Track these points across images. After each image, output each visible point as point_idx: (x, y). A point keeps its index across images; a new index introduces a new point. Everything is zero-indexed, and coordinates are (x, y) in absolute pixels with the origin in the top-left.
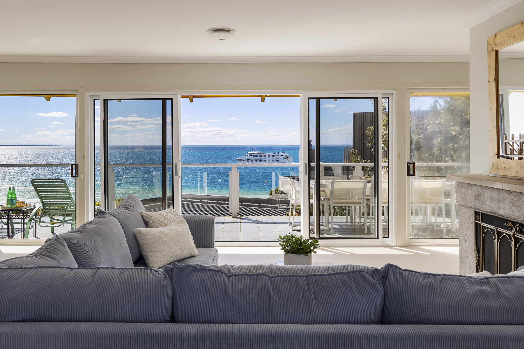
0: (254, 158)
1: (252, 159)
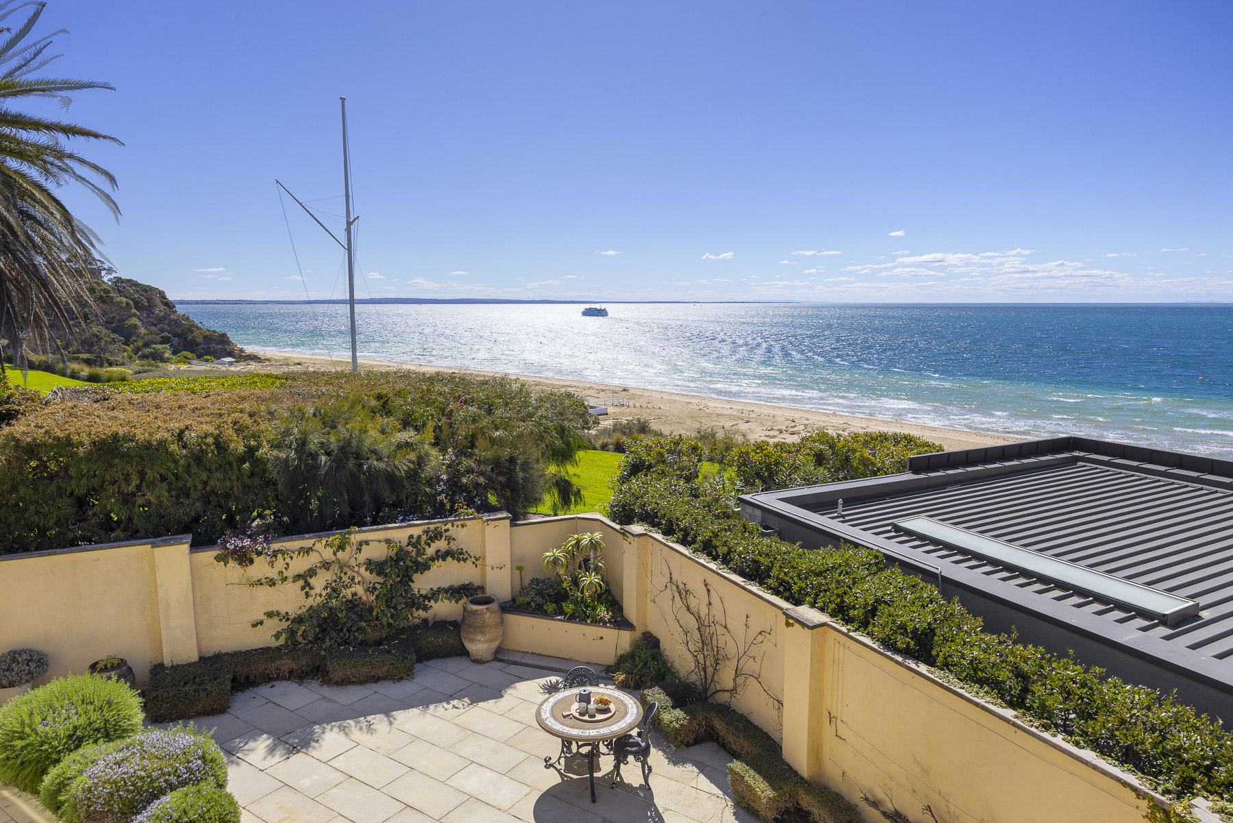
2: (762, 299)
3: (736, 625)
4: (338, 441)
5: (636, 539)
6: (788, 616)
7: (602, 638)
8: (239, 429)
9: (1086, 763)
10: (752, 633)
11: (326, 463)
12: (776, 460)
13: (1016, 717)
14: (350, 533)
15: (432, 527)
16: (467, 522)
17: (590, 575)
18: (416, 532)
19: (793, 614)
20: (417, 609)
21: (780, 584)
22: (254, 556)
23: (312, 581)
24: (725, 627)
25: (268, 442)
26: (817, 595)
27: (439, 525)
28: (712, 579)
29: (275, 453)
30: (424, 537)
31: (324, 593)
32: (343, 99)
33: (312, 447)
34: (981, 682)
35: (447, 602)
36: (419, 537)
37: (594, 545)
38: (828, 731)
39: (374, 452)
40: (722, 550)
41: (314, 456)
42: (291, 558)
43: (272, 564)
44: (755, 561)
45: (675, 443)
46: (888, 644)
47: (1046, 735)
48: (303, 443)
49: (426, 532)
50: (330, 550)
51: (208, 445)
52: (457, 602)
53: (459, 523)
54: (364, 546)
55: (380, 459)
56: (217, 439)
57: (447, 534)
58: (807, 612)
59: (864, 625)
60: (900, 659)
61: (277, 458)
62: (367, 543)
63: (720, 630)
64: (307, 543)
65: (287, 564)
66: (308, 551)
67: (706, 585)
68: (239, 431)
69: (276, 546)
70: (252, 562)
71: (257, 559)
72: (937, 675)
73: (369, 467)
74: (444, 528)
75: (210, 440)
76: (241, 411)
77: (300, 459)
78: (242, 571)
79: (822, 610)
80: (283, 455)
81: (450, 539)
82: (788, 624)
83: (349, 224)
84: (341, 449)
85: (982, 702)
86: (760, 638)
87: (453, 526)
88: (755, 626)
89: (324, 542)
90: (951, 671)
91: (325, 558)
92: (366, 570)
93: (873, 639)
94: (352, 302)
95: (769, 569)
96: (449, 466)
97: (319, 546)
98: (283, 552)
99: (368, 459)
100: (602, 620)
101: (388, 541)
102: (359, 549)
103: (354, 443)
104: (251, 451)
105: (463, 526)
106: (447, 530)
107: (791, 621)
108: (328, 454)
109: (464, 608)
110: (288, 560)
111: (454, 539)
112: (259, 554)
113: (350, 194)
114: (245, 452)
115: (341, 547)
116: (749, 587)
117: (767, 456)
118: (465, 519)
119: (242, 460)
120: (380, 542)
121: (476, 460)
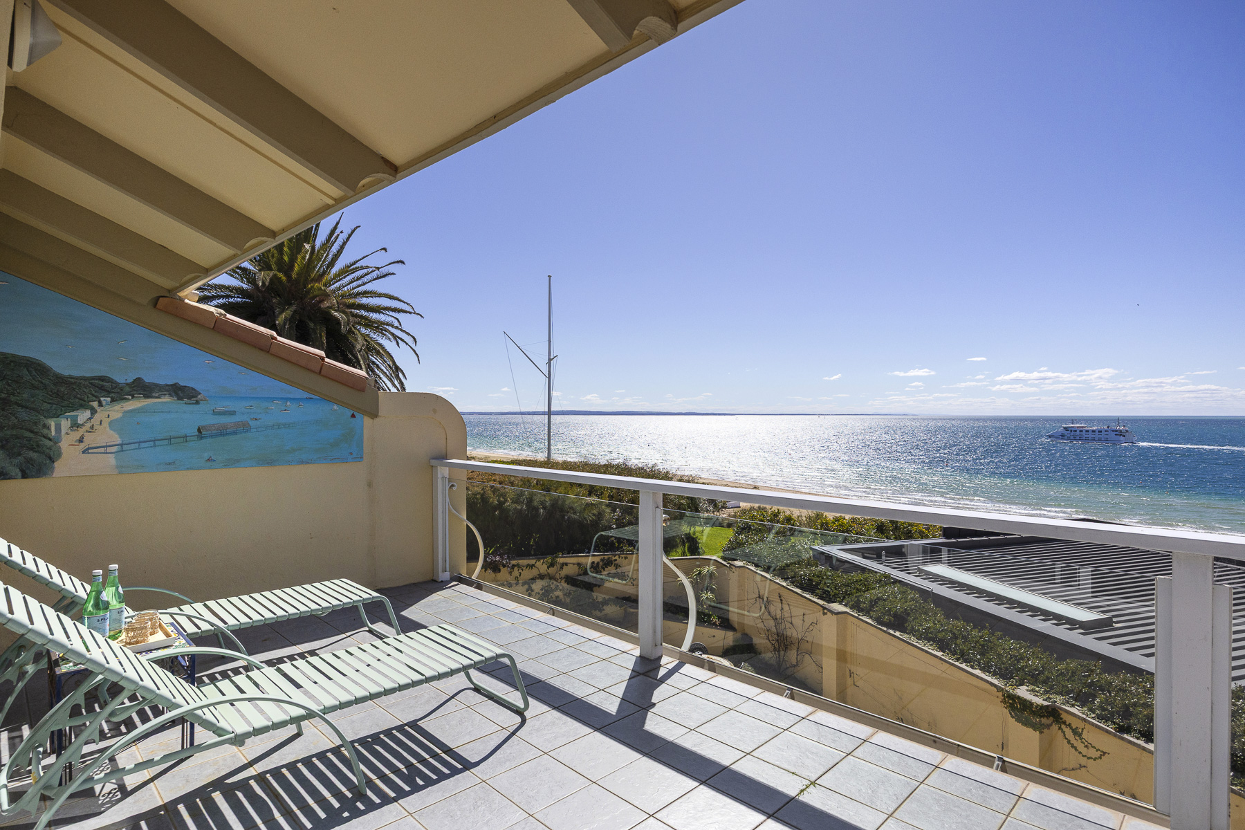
0: (1072, 434)
1: (1069, 435)
2: (880, 412)
3: (797, 621)
4: (550, 500)
5: (737, 569)
6: (824, 608)
7: (714, 636)
8: (494, 490)
9: (978, 677)
10: (807, 624)
11: (543, 514)
12: (847, 528)
13: (943, 655)
14: (557, 557)
15: (606, 557)
16: (628, 556)
17: (707, 592)
18: (597, 559)
19: (827, 607)
20: (595, 610)
21: (824, 593)
22: (501, 568)
23: (534, 586)
24: (791, 623)
25: (511, 500)
26: (844, 597)
27: (610, 556)
28: (784, 592)
29: (514, 505)
30: (601, 563)
31: (541, 592)
32: (550, 277)
33: (535, 503)
34: (929, 640)
35: (614, 606)
36: (598, 563)
37: (711, 575)
38: (849, 681)
39: (571, 508)
40: (791, 574)
41: (537, 509)
42: (522, 570)
43: (511, 573)
44: (809, 580)
45: (774, 515)
46: (879, 621)
47: (957, 663)
48: (530, 500)
49: (602, 560)
50: (545, 567)
51: (477, 499)
52: (620, 607)
53: (623, 556)
54: (565, 567)
55: (575, 513)
56: (482, 495)
57: (616, 562)
58: (836, 607)
59: (867, 612)
60: (885, 629)
61: (515, 509)
62: (566, 564)
63: (788, 625)
64: (533, 562)
65: (520, 573)
66: (532, 566)
67: (780, 597)
68: (494, 492)
69: (514, 562)
70: (499, 571)
71: (503, 570)
72: (905, 637)
73: (569, 518)
74: (614, 558)
75: (478, 496)
76: (494, 480)
77: (528, 509)
78: (494, 575)
79: (846, 605)
80: (519, 507)
81: (617, 566)
82: (824, 614)
83: (550, 360)
84: (552, 505)
85: (926, 649)
86: (811, 628)
87: (619, 557)
88: (809, 620)
89: (542, 561)
90: (914, 635)
91: (541, 572)
92: (565, 581)
93: (872, 620)
94: (549, 413)
95: (818, 584)
96: (617, 520)
97: (539, 564)
98: (518, 565)
99: (568, 512)
100: (715, 624)
101: (579, 564)
102: (562, 568)
103: (560, 502)
104: (501, 504)
105: (626, 558)
106: (616, 560)
107: (826, 611)
108: (544, 508)
109: (625, 611)
110: (520, 571)
111: (620, 566)
112: (504, 566)
113: (552, 340)
114: (497, 505)
115: (552, 565)
116: (805, 595)
117: (841, 525)
118: (626, 554)
119: (495, 508)
120: (574, 564)
121: (634, 517)
